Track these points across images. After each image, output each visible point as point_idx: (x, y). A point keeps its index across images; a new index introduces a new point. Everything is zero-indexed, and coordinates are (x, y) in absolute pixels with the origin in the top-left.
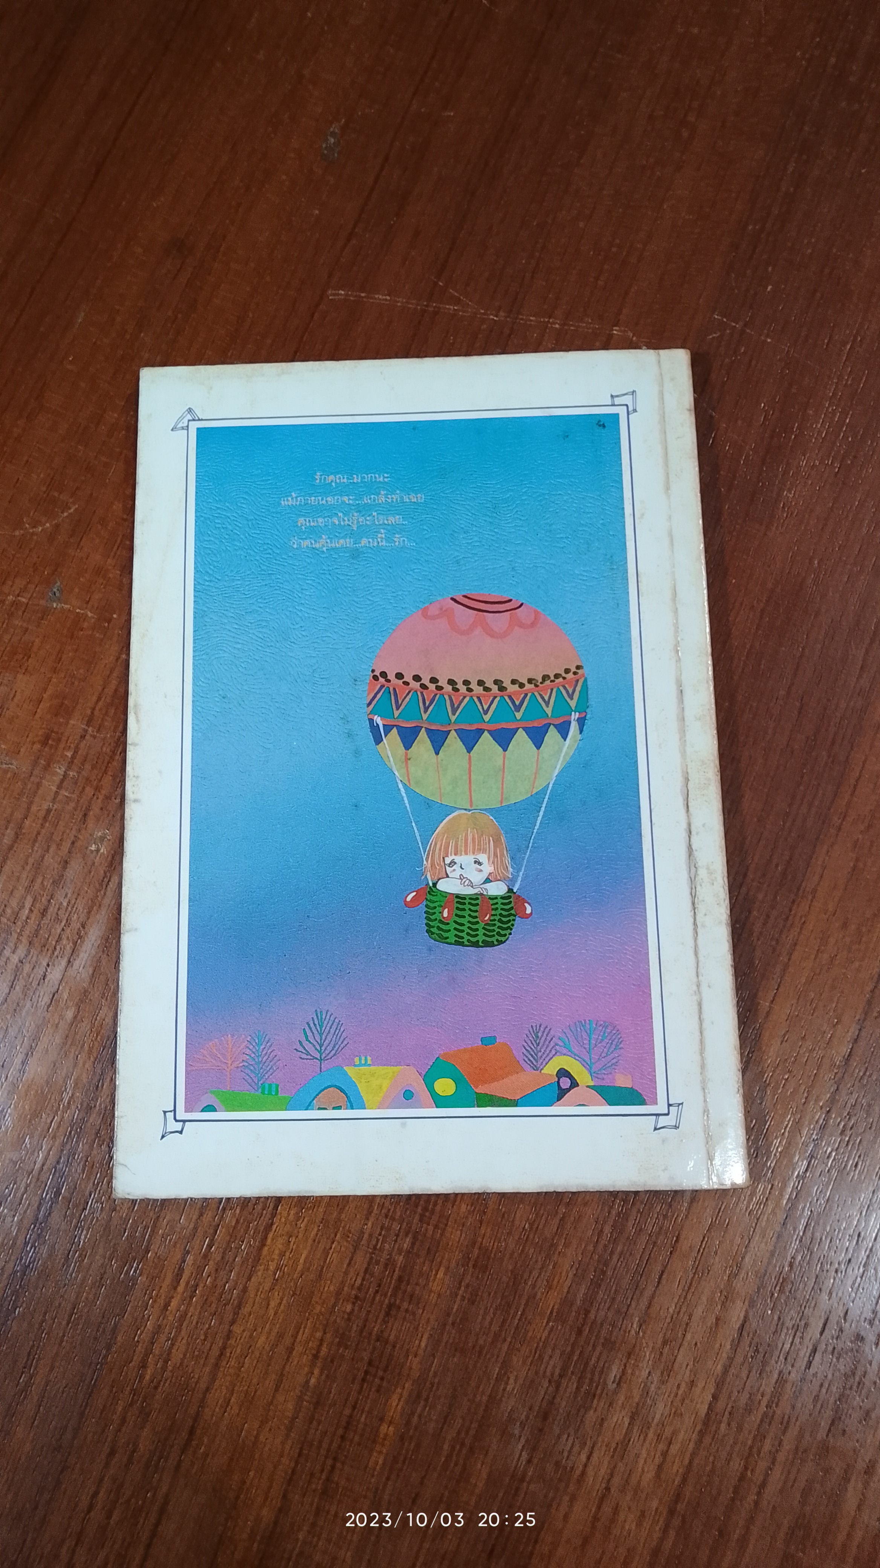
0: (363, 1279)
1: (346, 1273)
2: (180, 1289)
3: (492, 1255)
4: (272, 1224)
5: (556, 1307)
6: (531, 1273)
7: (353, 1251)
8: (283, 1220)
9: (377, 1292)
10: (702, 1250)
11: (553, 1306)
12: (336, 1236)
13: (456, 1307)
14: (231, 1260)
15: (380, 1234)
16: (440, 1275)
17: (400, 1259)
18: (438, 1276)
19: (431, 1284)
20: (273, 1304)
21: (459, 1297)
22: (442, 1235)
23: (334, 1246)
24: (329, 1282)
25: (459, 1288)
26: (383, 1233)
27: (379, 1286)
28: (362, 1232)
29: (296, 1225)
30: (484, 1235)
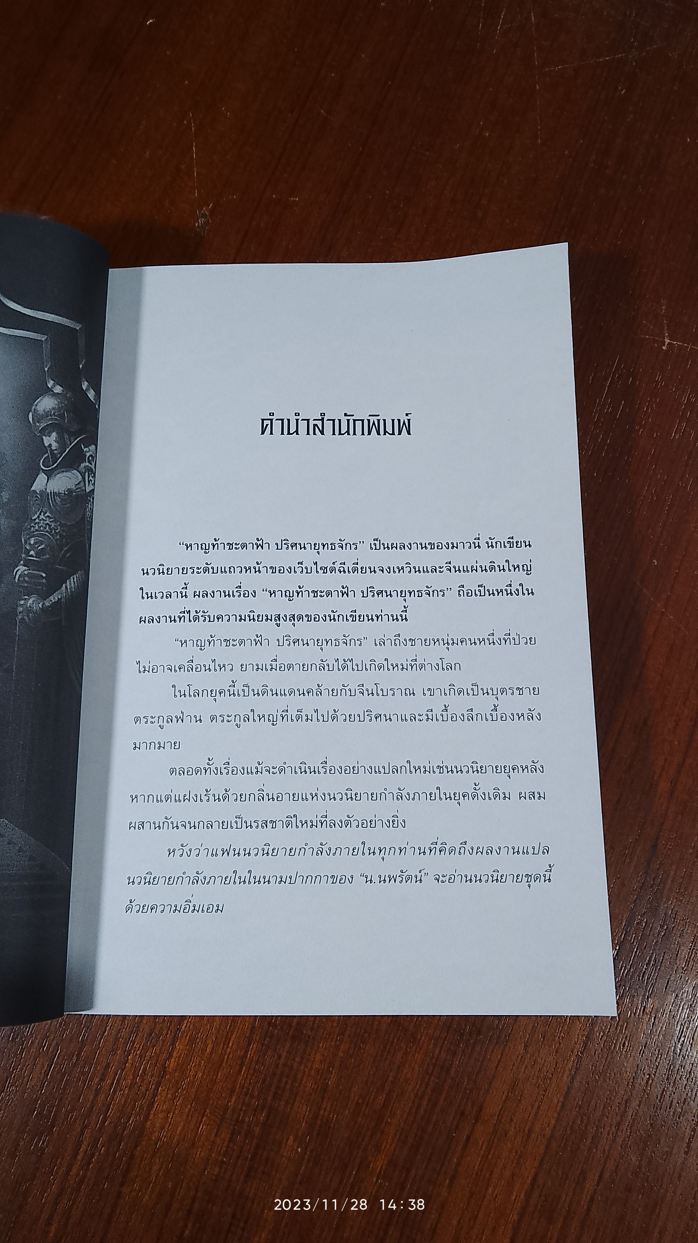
0: (228, 1147)
1: (214, 1142)
2: (79, 1158)
3: (332, 1125)
4: (153, 1103)
5: (384, 1167)
6: (363, 1140)
7: (219, 1122)
8: (163, 1098)
9: (239, 1157)
10: (500, 1118)
11: (382, 1167)
12: (205, 1111)
13: (303, 1168)
14: (121, 1132)
15: (241, 1110)
16: (290, 1142)
17: (257, 1130)
18: (288, 1143)
19: (282, 1149)
20: (155, 1168)
21: (306, 1160)
22: (291, 1109)
23: (203, 1120)
24: (200, 1150)
25: (305, 1153)
26: (244, 1108)
27: (241, 1152)
28: (227, 1108)
29: (174, 1102)
30: (326, 1108)
